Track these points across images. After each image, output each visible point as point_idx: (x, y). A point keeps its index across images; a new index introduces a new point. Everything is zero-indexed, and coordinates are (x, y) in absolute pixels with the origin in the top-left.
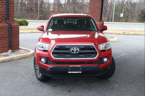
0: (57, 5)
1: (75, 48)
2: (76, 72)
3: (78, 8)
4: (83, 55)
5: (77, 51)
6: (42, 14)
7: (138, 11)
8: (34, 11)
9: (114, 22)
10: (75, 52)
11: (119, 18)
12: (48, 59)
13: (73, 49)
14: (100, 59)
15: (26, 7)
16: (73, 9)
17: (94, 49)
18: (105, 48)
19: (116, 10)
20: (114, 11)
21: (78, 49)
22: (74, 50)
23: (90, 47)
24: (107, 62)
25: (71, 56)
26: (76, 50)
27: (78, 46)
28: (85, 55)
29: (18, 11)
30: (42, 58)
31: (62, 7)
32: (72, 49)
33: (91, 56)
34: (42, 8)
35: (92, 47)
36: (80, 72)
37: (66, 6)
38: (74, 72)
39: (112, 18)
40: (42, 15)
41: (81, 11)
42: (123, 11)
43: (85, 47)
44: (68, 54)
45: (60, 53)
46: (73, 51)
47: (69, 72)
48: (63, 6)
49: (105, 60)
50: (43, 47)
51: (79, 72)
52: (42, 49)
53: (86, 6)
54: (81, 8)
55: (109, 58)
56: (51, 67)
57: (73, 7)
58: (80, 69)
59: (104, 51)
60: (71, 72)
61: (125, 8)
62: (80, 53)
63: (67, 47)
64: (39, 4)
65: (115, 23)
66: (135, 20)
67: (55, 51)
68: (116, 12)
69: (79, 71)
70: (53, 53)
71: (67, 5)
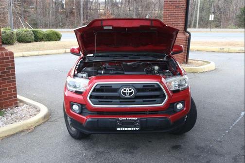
0: (110, 4)
1: (127, 89)
2: (130, 129)
3: (142, 7)
4: (142, 100)
5: (131, 93)
6: (87, 18)
7: (236, 10)
8: (76, 15)
9: (199, 28)
10: (128, 96)
11: (206, 22)
12: (83, 106)
13: (125, 90)
14: (171, 105)
15: (63, 8)
16: (135, 10)
17: (160, 89)
18: (179, 85)
19: (202, 10)
20: (198, 12)
21: (132, 90)
22: (126, 92)
23: (154, 86)
24: (181, 110)
25: (121, 102)
26: (129, 92)
27: (132, 85)
28: (144, 100)
29: (51, 15)
30: (74, 104)
31: (118, 8)
32: (123, 90)
33: (155, 101)
34: (87, 9)
35: (156, 86)
36: (137, 129)
37: (123, 6)
38: (126, 129)
39: (195, 23)
40: (87, 21)
41: (146, 12)
42: (212, 10)
43: (144, 86)
44: (116, 99)
45: (104, 96)
46: (124, 93)
47: (118, 129)
48: (120, 6)
49: (180, 106)
50: (75, 87)
51: (134, 129)
52: (74, 90)
53: (155, 5)
54: (146, 7)
55: (186, 104)
56: (88, 120)
57: (135, 7)
58: (137, 123)
59: (178, 91)
60: (121, 129)
61: (214, 6)
62: (136, 97)
63: (114, 87)
64: (82, 3)
65: (201, 29)
66: (232, 24)
67: (95, 94)
68: (202, 12)
69: (135, 127)
70: (91, 97)
71: (125, 3)
